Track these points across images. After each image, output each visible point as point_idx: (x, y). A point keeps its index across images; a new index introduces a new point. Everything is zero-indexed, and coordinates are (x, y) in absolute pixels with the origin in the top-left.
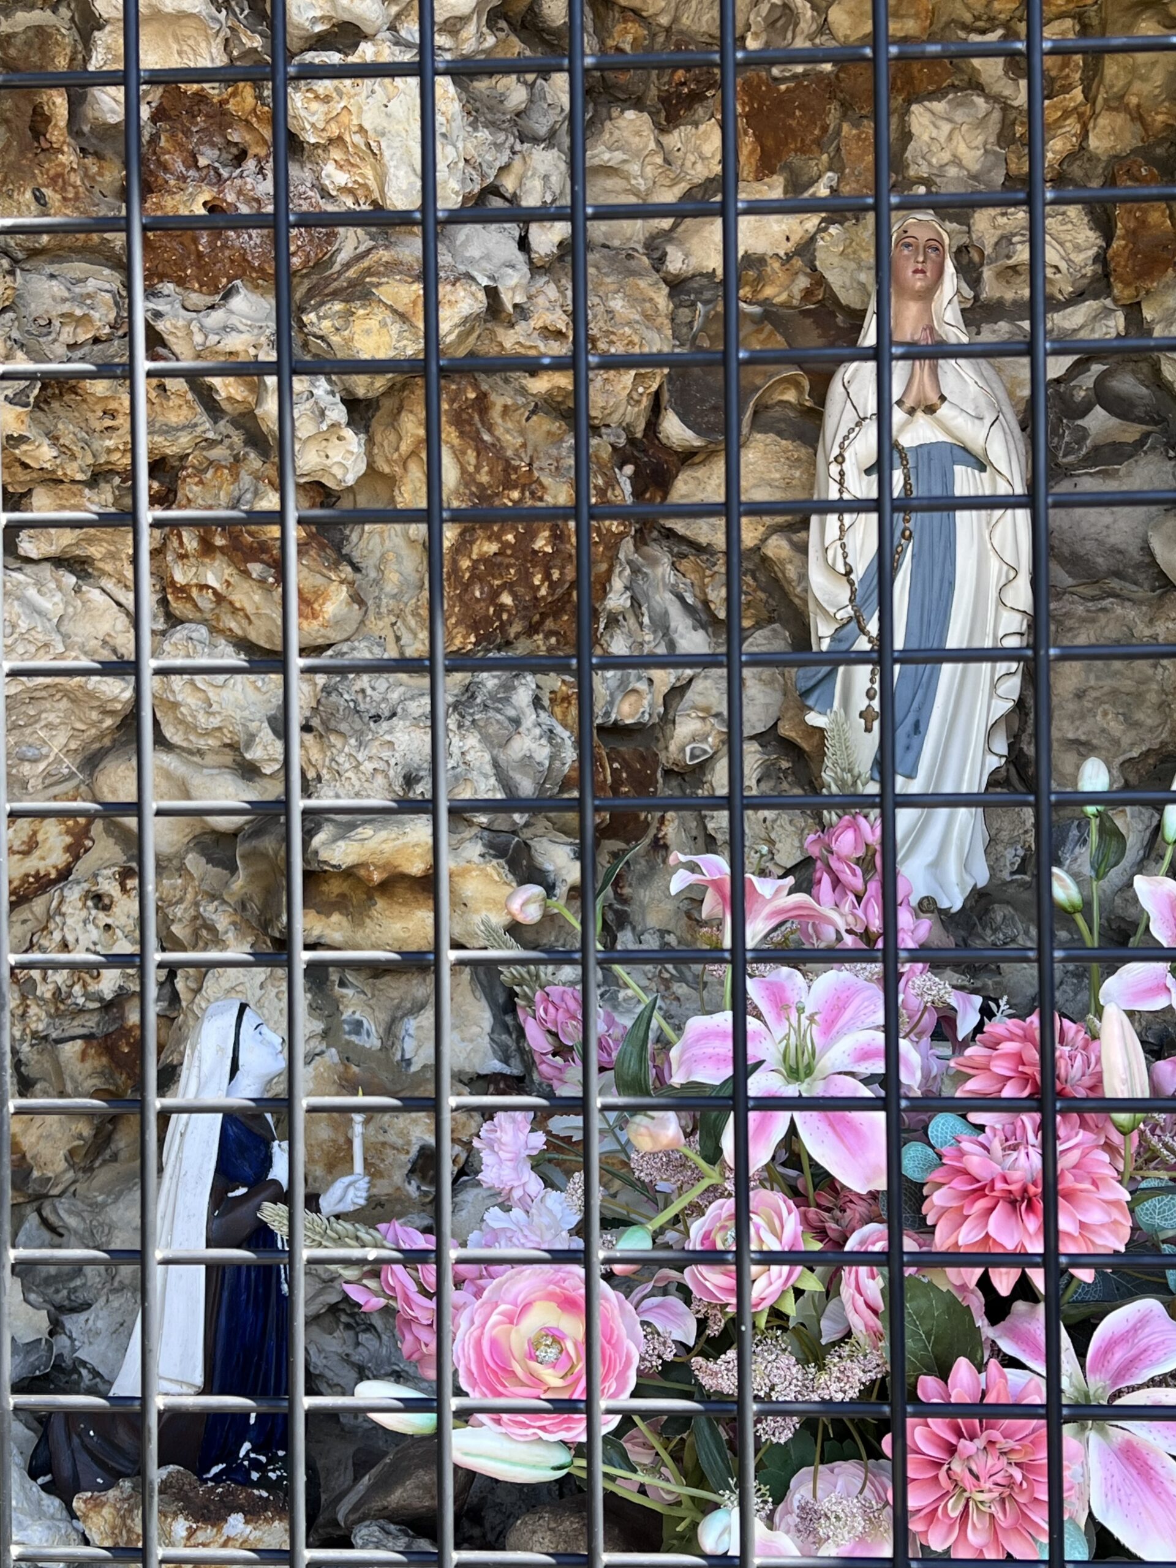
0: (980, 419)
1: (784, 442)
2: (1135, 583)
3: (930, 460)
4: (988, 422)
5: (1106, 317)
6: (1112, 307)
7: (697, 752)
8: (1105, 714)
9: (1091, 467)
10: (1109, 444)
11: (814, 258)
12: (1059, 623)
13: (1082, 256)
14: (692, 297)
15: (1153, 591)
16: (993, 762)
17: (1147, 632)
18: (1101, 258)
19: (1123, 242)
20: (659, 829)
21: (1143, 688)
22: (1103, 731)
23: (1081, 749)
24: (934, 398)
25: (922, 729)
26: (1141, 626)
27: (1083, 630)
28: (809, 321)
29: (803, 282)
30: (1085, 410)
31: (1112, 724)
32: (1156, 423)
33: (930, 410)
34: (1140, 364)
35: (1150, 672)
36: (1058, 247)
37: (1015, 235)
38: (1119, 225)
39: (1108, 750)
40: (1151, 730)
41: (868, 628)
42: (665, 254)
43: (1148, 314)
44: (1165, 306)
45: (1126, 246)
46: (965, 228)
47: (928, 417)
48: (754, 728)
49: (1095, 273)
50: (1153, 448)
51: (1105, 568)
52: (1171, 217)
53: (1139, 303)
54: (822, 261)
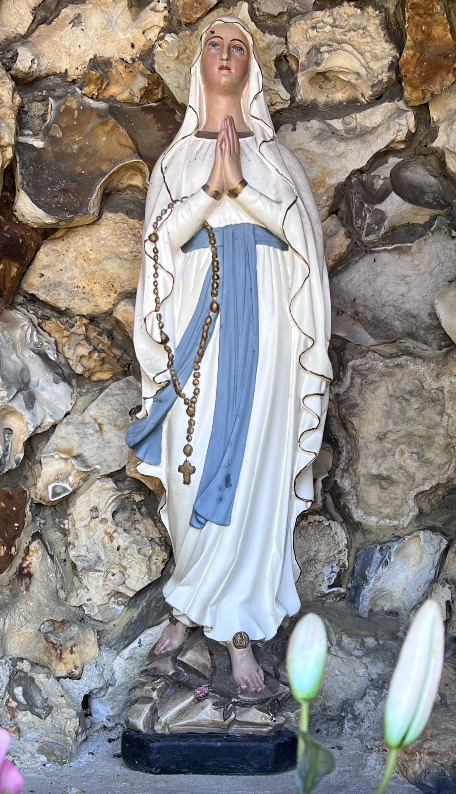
0: (279, 202)
1: (131, 221)
2: (426, 343)
3: (234, 239)
4: (285, 206)
5: (399, 116)
6: (405, 108)
7: (59, 490)
8: (402, 453)
9: (388, 245)
10: (404, 226)
11: (153, 62)
12: (364, 376)
13: (379, 64)
14: (44, 93)
15: (441, 349)
16: (300, 507)
17: (435, 385)
18: (394, 67)
19: (411, 52)
20: (24, 559)
21: (432, 432)
22: (401, 467)
23: (383, 483)
24: (235, 183)
25: (232, 482)
26: (429, 380)
27: (383, 383)
28: (150, 117)
29: (141, 82)
30: (382, 196)
31: (408, 461)
32: (443, 208)
33: (234, 194)
34: (429, 158)
35: (438, 418)
36: (359, 56)
37: (322, 45)
38: (408, 36)
39: (405, 484)
40: (439, 467)
41: (184, 391)
42: (17, 54)
43: (435, 114)
44: (448, 108)
45: (414, 55)
46: (283, 40)
47: (232, 200)
48: (110, 467)
49: (390, 78)
50: (439, 229)
51: (401, 330)
52: (452, 31)
53: (427, 105)
54: (160, 65)
